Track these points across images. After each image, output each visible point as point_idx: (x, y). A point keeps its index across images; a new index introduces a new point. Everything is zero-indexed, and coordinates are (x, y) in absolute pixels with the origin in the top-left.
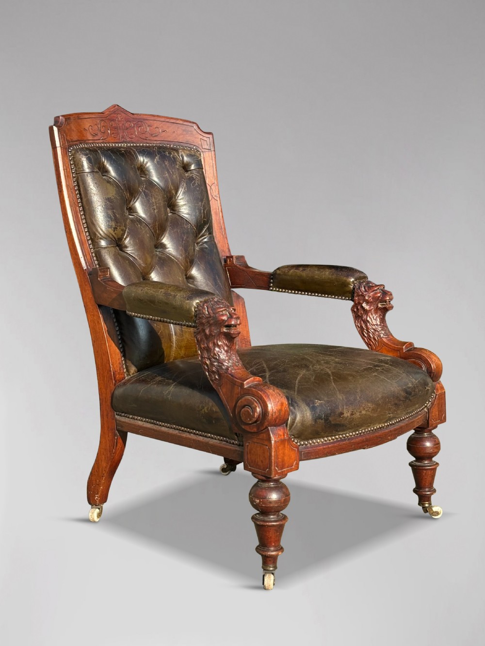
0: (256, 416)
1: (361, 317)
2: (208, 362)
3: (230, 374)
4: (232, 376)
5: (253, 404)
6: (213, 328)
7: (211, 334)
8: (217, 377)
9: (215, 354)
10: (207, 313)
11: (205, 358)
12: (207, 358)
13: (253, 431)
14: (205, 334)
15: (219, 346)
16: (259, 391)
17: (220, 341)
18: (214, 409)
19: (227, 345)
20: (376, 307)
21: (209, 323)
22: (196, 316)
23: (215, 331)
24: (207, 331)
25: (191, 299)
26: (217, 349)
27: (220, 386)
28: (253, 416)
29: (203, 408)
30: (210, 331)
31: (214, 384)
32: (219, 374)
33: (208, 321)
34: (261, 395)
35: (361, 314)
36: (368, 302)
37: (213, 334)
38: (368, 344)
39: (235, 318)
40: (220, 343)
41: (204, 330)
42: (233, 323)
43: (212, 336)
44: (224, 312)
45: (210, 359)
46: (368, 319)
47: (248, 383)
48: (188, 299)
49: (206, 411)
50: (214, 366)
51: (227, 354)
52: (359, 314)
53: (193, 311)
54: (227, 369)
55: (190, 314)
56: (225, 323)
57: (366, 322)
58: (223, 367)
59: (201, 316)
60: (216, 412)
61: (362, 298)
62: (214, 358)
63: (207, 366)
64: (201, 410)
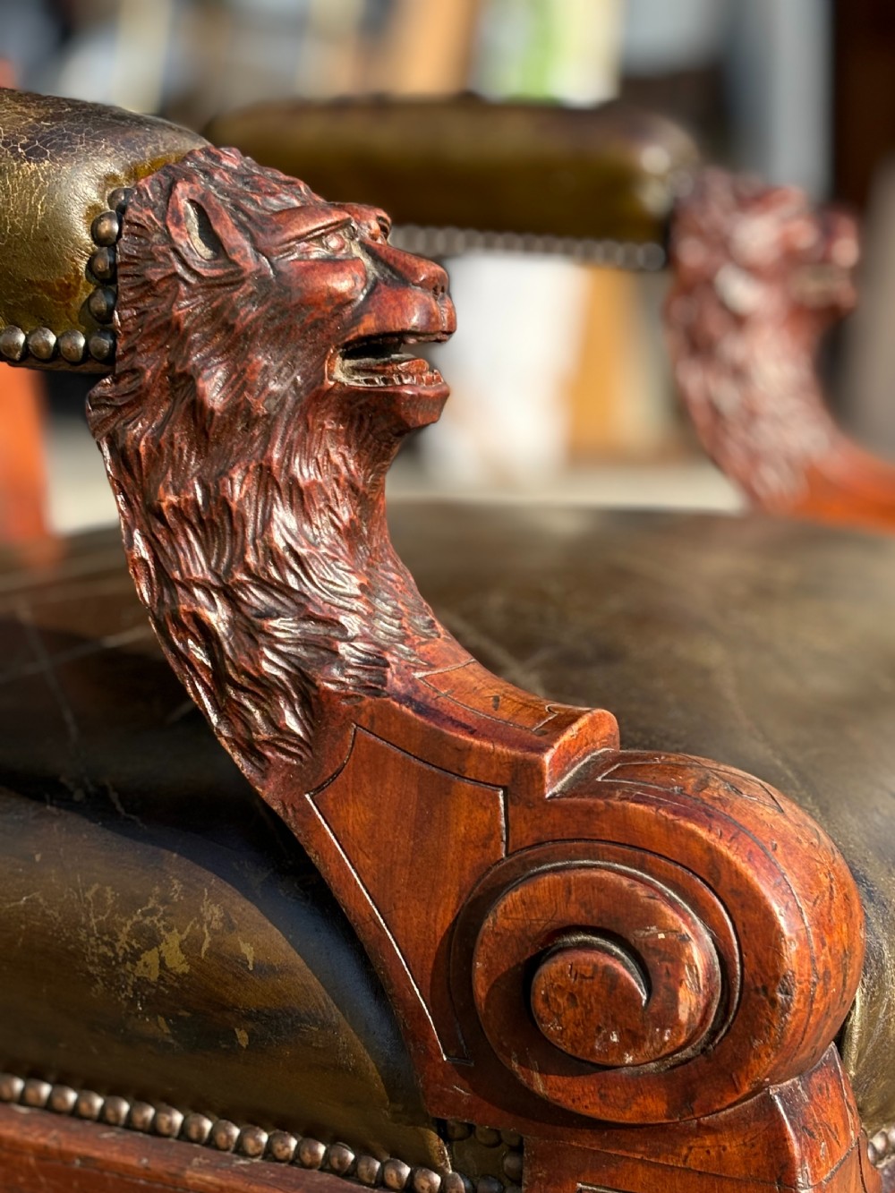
0: (683, 1016)
2: (218, 617)
3: (407, 699)
4: (422, 709)
5: (650, 917)
6: (261, 360)
7: (240, 412)
8: (292, 723)
9: (271, 554)
11: (188, 585)
12: (206, 588)
13: (628, 1117)
14: (197, 408)
15: (300, 498)
16: (689, 816)
17: (308, 456)
18: (248, 951)
19: (353, 487)
21: (229, 328)
22: (105, 280)
23: (274, 387)
24: (213, 389)
25: (60, 148)
26: (284, 517)
27: (320, 788)
28: (667, 1016)
29: (153, 941)
30: (239, 382)
31: (264, 775)
32: (306, 702)
33: (216, 313)
34: (710, 849)
37: (262, 410)
39: (420, 285)
40: (305, 472)
41: (182, 383)
42: (415, 320)
43: (251, 420)
44: (334, 243)
45: (230, 595)
47: (563, 762)
48: (34, 154)
49: (178, 963)
50: (272, 642)
51: (352, 548)
53: (76, 242)
54: (376, 663)
55: (53, 262)
56: (357, 318)
58: (343, 648)
59: (155, 274)
60: (264, 970)
62: (266, 585)
63: (207, 636)
64: (135, 956)
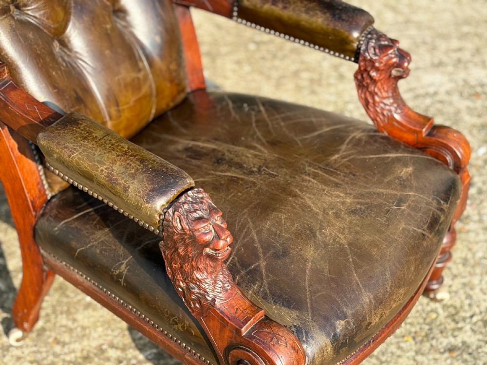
1: (367, 87)
2: (183, 285)
3: (219, 309)
4: (221, 312)
6: (191, 248)
7: (186, 255)
9: (194, 279)
10: (180, 227)
16: (266, 349)
17: (201, 263)
20: (388, 75)
21: (184, 241)
22: (162, 226)
23: (193, 253)
26: (197, 273)
27: (203, 317)
29: (177, 324)
30: (186, 251)
31: (193, 312)
32: (201, 304)
33: (182, 239)
34: (269, 357)
35: (367, 83)
36: (377, 70)
38: (373, 120)
39: (222, 240)
41: (175, 248)
44: (206, 228)
45: (186, 283)
46: (376, 90)
47: (246, 329)
48: (147, 202)
49: (181, 329)
50: (194, 293)
52: (365, 83)
54: (214, 300)
55: (152, 220)
56: (209, 244)
57: (373, 94)
59: (170, 230)
61: (370, 64)
63: (182, 289)
64: (173, 325)
